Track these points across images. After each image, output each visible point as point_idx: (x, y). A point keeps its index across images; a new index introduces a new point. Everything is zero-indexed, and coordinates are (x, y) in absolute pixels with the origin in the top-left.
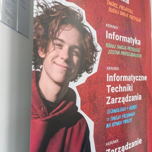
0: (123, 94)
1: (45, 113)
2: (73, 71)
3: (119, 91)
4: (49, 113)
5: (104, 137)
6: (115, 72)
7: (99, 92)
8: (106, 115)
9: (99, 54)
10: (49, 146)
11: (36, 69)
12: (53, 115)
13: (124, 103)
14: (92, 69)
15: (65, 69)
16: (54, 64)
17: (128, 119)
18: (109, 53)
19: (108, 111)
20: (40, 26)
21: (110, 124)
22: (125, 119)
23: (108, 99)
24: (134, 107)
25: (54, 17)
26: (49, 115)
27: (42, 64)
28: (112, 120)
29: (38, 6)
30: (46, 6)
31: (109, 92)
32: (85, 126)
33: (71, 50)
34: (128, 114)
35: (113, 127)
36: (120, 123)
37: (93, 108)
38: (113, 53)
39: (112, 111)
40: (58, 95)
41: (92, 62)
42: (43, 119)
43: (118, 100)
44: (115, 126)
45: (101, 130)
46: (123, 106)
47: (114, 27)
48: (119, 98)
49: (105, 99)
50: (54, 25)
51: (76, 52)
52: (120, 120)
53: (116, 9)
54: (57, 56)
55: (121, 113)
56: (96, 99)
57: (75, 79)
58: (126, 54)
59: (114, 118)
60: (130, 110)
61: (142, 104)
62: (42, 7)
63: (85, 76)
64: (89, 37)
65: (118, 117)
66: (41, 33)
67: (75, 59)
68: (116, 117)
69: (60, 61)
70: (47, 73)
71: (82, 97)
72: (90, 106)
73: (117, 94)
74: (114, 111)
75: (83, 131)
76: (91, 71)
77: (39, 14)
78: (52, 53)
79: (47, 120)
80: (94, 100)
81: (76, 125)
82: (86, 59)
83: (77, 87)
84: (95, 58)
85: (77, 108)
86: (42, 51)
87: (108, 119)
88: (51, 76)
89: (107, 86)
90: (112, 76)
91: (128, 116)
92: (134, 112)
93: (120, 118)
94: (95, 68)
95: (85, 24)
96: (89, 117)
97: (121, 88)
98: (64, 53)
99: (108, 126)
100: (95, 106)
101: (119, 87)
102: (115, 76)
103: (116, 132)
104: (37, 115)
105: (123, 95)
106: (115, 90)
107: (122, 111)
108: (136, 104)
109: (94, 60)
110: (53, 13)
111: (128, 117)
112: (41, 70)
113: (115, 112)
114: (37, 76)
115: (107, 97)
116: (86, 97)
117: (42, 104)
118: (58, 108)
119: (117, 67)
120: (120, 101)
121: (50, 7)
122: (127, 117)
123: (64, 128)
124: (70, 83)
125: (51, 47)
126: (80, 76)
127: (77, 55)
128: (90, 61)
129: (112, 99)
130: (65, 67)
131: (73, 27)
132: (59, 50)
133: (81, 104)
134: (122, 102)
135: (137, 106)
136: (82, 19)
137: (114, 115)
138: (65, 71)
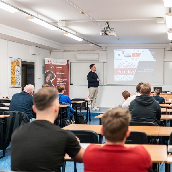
9: (55, 77)
27: (46, 78)
33: (50, 76)
40: (49, 82)
47: (59, 72)
48: (60, 83)
49: (57, 83)
50: (48, 74)
57: (51, 80)
63: (53, 80)
85: (52, 84)
88: (48, 80)
94: (55, 79)
98: (49, 77)
114: (46, 80)
116: (53, 82)
128: (53, 78)
131: (51, 74)
136: (52, 72)
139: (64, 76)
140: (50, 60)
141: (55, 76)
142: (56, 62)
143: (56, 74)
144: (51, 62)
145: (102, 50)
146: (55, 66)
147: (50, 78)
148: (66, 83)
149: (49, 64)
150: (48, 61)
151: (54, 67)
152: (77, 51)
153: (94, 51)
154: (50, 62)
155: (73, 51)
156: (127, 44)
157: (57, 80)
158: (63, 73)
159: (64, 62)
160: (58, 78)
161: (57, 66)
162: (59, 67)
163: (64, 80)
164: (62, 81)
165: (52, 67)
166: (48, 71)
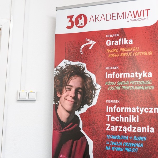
0: (124, 123)
1: (60, 128)
2: (78, 104)
3: (119, 120)
4: (63, 128)
5: (103, 156)
6: (115, 104)
7: (98, 119)
8: (105, 139)
9: (98, 92)
10: (62, 148)
11: (55, 103)
12: (65, 130)
13: (126, 133)
14: (91, 102)
15: (73, 103)
16: (66, 100)
17: (131, 148)
18: (109, 89)
19: (108, 136)
20: (58, 81)
21: (110, 147)
22: (127, 147)
23: (108, 126)
24: (141, 138)
25: (66, 74)
26: (63, 130)
27: (59, 101)
28: (112, 144)
29: (56, 71)
30: (61, 69)
31: (108, 120)
32: (86, 142)
33: (77, 91)
34: (131, 143)
35: (113, 151)
36: (121, 149)
37: (92, 131)
38: (113, 89)
39: (112, 136)
40: (68, 119)
41: (92, 97)
42: (59, 131)
43: (118, 129)
44: (115, 150)
45: (100, 150)
46: (125, 134)
47: (115, 68)
48: (119, 127)
49: (104, 125)
50: (66, 78)
51: (79, 92)
52: (121, 146)
53: (116, 53)
54: (68, 96)
55: (123, 141)
56: (96, 124)
57: (79, 109)
58: (129, 88)
59: (114, 143)
60: (134, 140)
61: (155, 137)
62: (59, 70)
64: (89, 80)
65: (118, 143)
66: (58, 84)
67: (79, 96)
68: (117, 143)
69: (69, 98)
70: (62, 105)
71: (84, 122)
72: (90, 129)
73: (117, 123)
74: (114, 137)
75: (84, 145)
76: (90, 104)
77: (57, 74)
79: (61, 132)
80: (93, 125)
81: (79, 140)
82: (87, 95)
83: (80, 115)
84: (94, 95)
85: (80, 129)
86: (59, 93)
87: (108, 143)
88: (64, 107)
89: (107, 115)
90: (112, 108)
91: (132, 145)
92: (141, 144)
93: (121, 145)
95: (86, 72)
96: (89, 137)
97: (122, 119)
98: (72, 93)
99: (107, 148)
100: (95, 130)
101: (119, 117)
102: (116, 108)
103: (116, 156)
104: (56, 128)
105: (125, 125)
106: (115, 120)
107: (123, 139)
108: (144, 136)
109: (93, 96)
110: (65, 71)
111: (132, 147)
112: (59, 103)
113: (116, 139)
115: (107, 125)
116: (87, 122)
117: (59, 123)
118: (68, 126)
119: (118, 100)
120: (121, 130)
121: (64, 68)
122: (130, 145)
123: (72, 140)
124: (76, 112)
125: (64, 91)
126: (83, 107)
127: (81, 93)
128: (90, 97)
129: (112, 127)
130: (73, 102)
131: (78, 76)
132: (69, 91)
133: (83, 127)
134: (124, 131)
135: (147, 139)
136: (84, 70)
137: (114, 140)
138: (72, 104)
139: (145, 85)
141: (98, 87)
142: (104, 18)
143: (102, 80)
144: (81, 22)
147: (75, 98)
148: (152, 130)
149: (75, 30)
150: (70, 17)
151: (92, 43)
157: (108, 109)
158: (140, 71)
159: (145, 12)
160: (111, 101)
161: (108, 38)
162: (120, 41)
163: (142, 111)
164: (132, 114)
165: (85, 45)
166: (67, 64)
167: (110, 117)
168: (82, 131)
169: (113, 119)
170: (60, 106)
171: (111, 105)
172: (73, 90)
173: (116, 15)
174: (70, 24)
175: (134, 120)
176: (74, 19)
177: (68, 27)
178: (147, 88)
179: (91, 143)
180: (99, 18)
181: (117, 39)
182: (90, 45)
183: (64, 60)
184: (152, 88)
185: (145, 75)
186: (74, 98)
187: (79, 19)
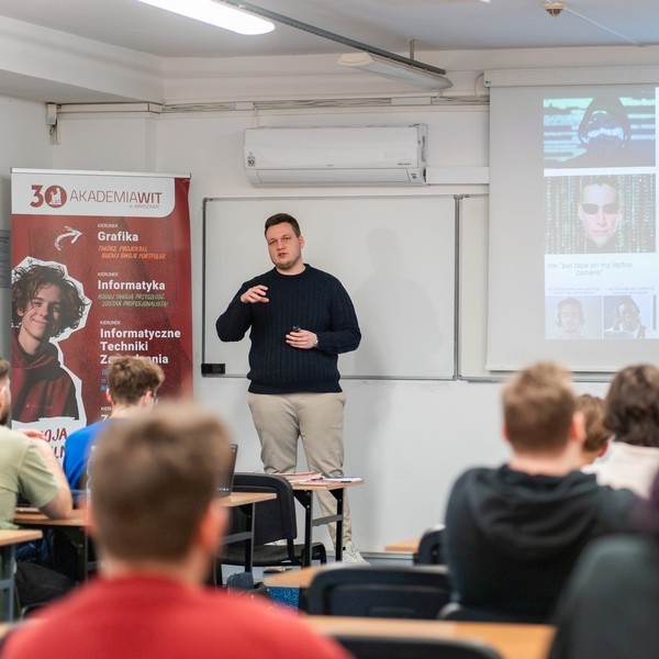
1: (25, 364)
3: (121, 349)
4: (29, 364)
6: (114, 326)
7: (88, 349)
9: (87, 309)
11: (15, 326)
12: (34, 367)
14: (77, 324)
15: (44, 325)
16: (33, 321)
18: (104, 304)
19: (104, 371)
20: (18, 290)
26: (29, 366)
27: (21, 322)
29: (15, 274)
30: (23, 271)
31: (104, 349)
32: (69, 382)
33: (51, 307)
38: (110, 304)
40: (37, 349)
41: (78, 317)
42: (23, 369)
47: (112, 274)
49: (98, 357)
50: (32, 286)
51: (56, 308)
53: (114, 253)
54: (35, 314)
56: (85, 356)
57: (56, 335)
62: (19, 274)
64: (72, 291)
66: (19, 295)
67: (56, 315)
69: (39, 318)
70: (26, 329)
71: (65, 353)
72: (75, 362)
76: (76, 327)
77: (17, 280)
78: (30, 312)
79: (27, 370)
81: (58, 380)
82: (69, 314)
83: (59, 343)
85: (59, 364)
86: (20, 310)
87: (104, 381)
88: (31, 332)
89: (101, 343)
90: (109, 332)
94: (82, 323)
95: (66, 279)
96: (75, 374)
97: (124, 346)
98: (43, 310)
100: (83, 364)
101: (121, 345)
102: (115, 332)
104: (18, 364)
106: (114, 348)
109: (80, 314)
110: (30, 275)
112: (20, 326)
114: (16, 332)
115: (102, 356)
116: (70, 353)
117: (22, 356)
118: (38, 361)
119: (117, 320)
121: (28, 271)
123: (45, 381)
125: (29, 306)
126: (63, 332)
127: (58, 311)
128: (74, 316)
130: (44, 323)
131: (53, 284)
132: (37, 307)
133: (64, 360)
136: (63, 274)
139: (156, 301)
140: (47, 177)
141: (87, 301)
142: (93, 197)
143: (91, 291)
144: (56, 198)
145: (450, 99)
146: (89, 224)
147: (48, 317)
148: (166, 360)
149: (45, 210)
150: (37, 188)
151: (77, 234)
152: (257, 106)
153: (386, 102)
154: (48, 199)
155: (222, 107)
156: (642, 44)
157: (104, 333)
158: (149, 281)
159: (155, 196)
160: (108, 322)
161: (101, 229)
162: (119, 234)
163: (152, 335)
164: (138, 339)
165: (65, 235)
166: (34, 263)
167: (106, 345)
168: (62, 366)
169: (110, 347)
170: (23, 331)
171: (108, 328)
172: (45, 305)
173: (113, 194)
174: (36, 200)
175: (141, 347)
176: (43, 192)
177: (33, 204)
178: (158, 304)
179: (78, 383)
180: (87, 196)
181: (115, 231)
182: (73, 237)
183: (28, 258)
184: (165, 304)
185: (155, 286)
186: (46, 318)
187: (52, 193)
